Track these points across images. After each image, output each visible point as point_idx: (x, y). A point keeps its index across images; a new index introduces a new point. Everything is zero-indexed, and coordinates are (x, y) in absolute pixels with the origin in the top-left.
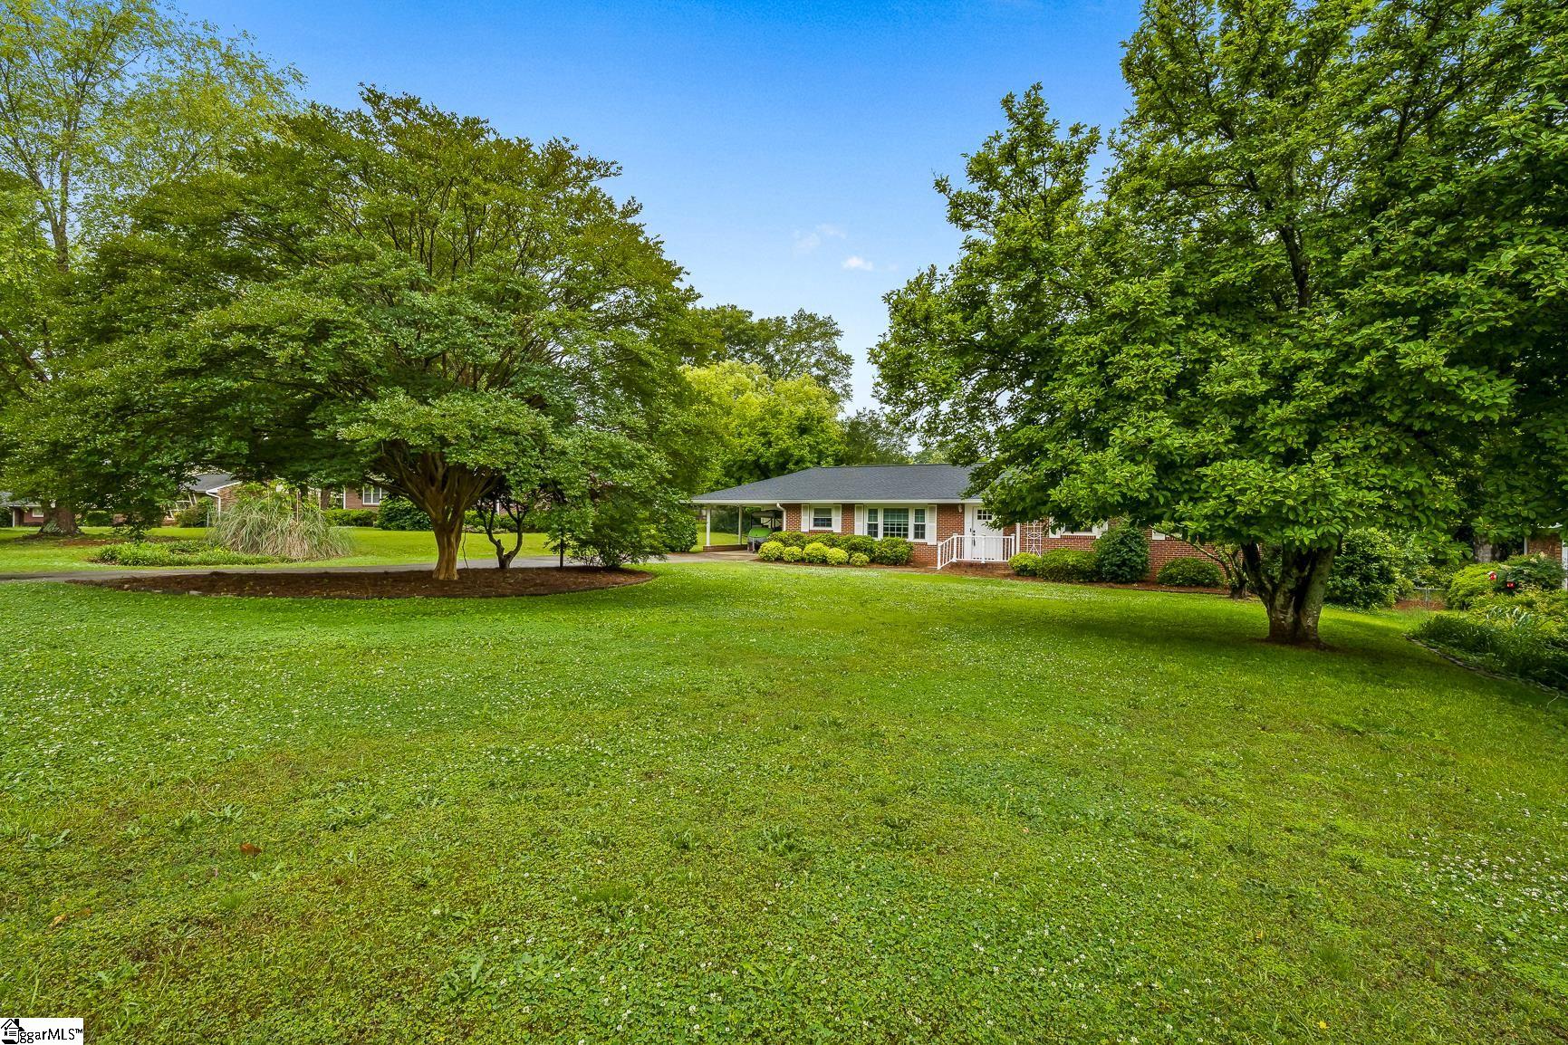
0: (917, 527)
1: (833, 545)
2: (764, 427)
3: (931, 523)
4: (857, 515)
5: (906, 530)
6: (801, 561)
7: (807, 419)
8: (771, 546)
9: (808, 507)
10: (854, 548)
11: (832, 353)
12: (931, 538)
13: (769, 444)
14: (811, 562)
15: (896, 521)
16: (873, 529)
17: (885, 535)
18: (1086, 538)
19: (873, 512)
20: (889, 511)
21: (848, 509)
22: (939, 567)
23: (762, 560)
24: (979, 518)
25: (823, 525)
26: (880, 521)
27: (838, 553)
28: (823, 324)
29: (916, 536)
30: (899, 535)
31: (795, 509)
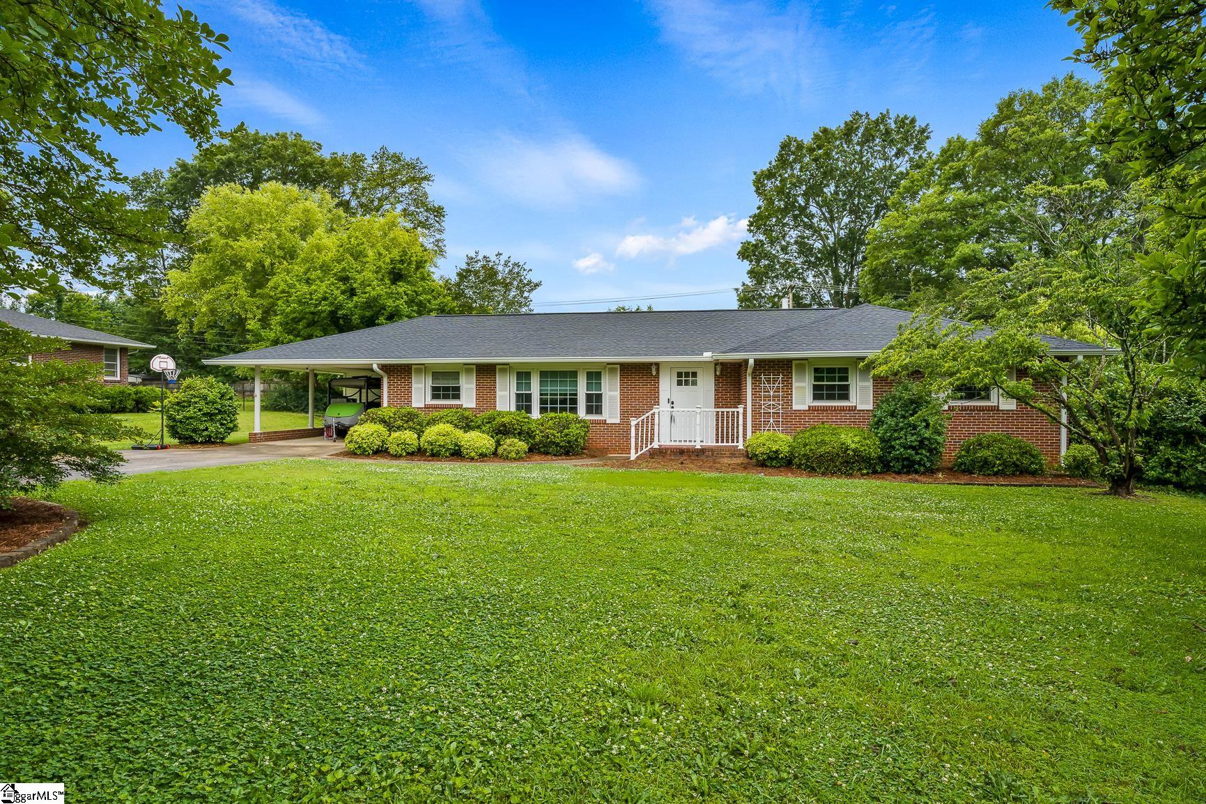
0: (589, 398)
1: (468, 428)
2: (344, 269)
3: (611, 391)
4: (499, 380)
5: (574, 401)
6: (419, 453)
7: (402, 262)
8: (366, 431)
9: (423, 369)
10: (503, 431)
11: (421, 201)
12: (611, 413)
13: (352, 292)
14: (435, 456)
15: (559, 389)
16: (524, 402)
17: (543, 410)
18: (842, 409)
19: (523, 376)
20: (548, 375)
21: (486, 372)
22: (633, 456)
23: (352, 454)
24: (679, 383)
25: (446, 397)
26: (535, 389)
27: (479, 440)
28: (411, 166)
29: (589, 410)
30: (564, 409)
31: (402, 372)
